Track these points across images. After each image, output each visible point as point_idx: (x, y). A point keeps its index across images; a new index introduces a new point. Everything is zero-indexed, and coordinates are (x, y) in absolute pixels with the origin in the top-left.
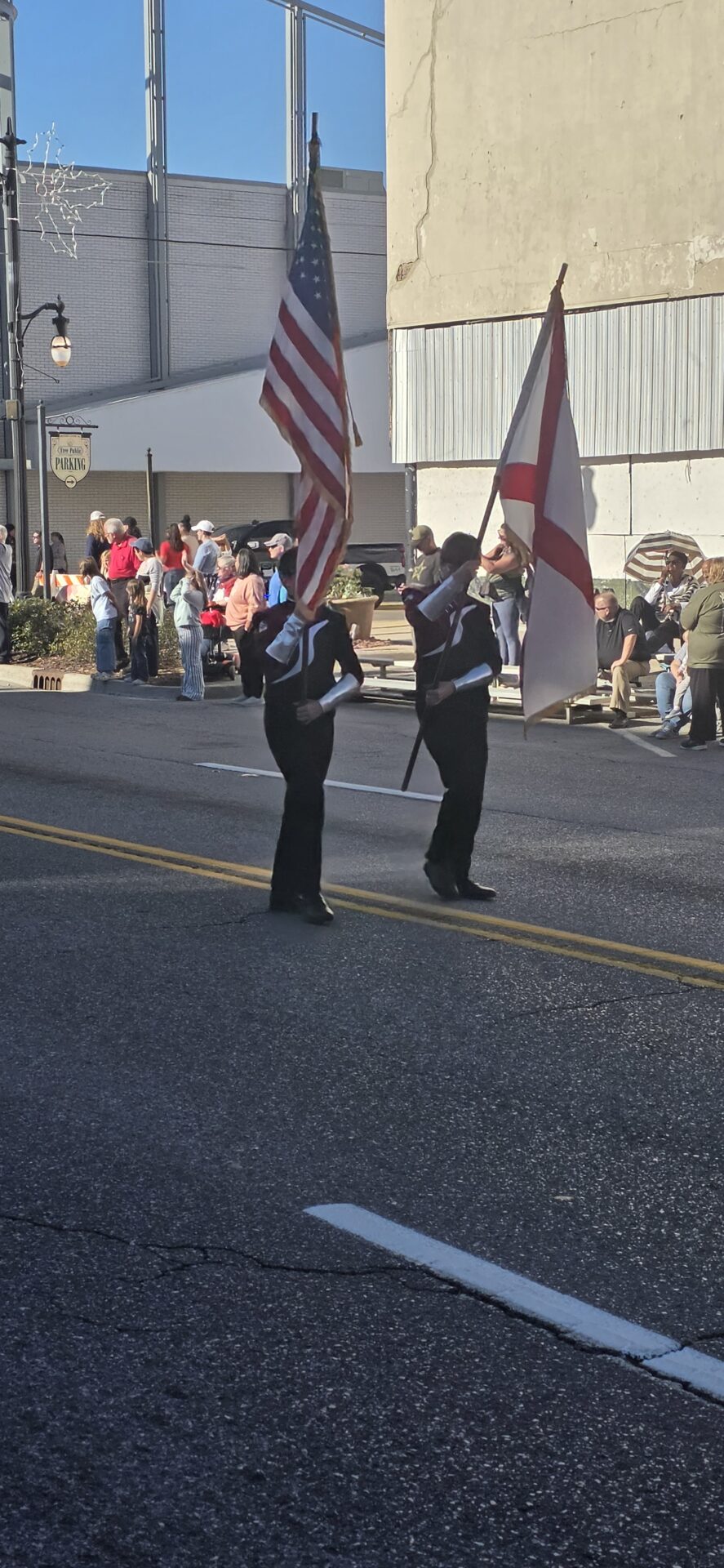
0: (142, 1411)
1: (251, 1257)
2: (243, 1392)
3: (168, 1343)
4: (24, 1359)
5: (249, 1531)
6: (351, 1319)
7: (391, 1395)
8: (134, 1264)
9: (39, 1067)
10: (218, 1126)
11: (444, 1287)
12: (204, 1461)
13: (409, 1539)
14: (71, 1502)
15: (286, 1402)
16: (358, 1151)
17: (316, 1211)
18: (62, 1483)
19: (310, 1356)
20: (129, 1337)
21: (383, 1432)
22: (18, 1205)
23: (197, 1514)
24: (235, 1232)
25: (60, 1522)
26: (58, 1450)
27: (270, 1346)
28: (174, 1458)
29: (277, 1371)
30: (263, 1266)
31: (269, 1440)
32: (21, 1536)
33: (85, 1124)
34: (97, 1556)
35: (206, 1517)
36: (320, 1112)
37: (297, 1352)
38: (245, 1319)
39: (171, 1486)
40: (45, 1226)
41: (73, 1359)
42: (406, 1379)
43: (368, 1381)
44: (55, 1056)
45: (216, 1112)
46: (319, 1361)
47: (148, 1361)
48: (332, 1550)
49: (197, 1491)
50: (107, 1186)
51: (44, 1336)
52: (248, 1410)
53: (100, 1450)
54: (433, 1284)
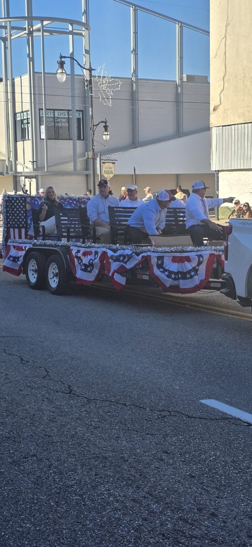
0: (156, 457)
1: (184, 414)
2: (186, 453)
3: (162, 438)
4: (119, 442)
5: (192, 491)
6: (217, 433)
7: (232, 455)
8: (149, 415)
9: (113, 358)
10: (170, 376)
11: (245, 424)
12: (176, 472)
13: (241, 495)
14: (138, 482)
15: (200, 455)
16: (214, 384)
17: (202, 401)
18: (135, 477)
19: (206, 443)
20: (150, 436)
21: (230, 465)
22: (112, 398)
23: (176, 486)
24: (179, 407)
25: (135, 487)
26: (132, 467)
27: (193, 440)
28: (167, 471)
29: (196, 447)
30: (188, 417)
31: (195, 466)
32: (125, 491)
33: (129, 374)
34: (147, 497)
35: (179, 487)
36: (201, 373)
37: (201, 442)
38: (185, 432)
39: (168, 478)
40: (121, 404)
41: (134, 442)
42: (236, 450)
43: (224, 451)
44: (118, 354)
45: (169, 372)
46: (209, 445)
47: (156, 443)
48: (218, 497)
49: (176, 480)
50: (138, 393)
51: (124, 435)
52: (188, 457)
53: (145, 468)
54: (242, 423)
